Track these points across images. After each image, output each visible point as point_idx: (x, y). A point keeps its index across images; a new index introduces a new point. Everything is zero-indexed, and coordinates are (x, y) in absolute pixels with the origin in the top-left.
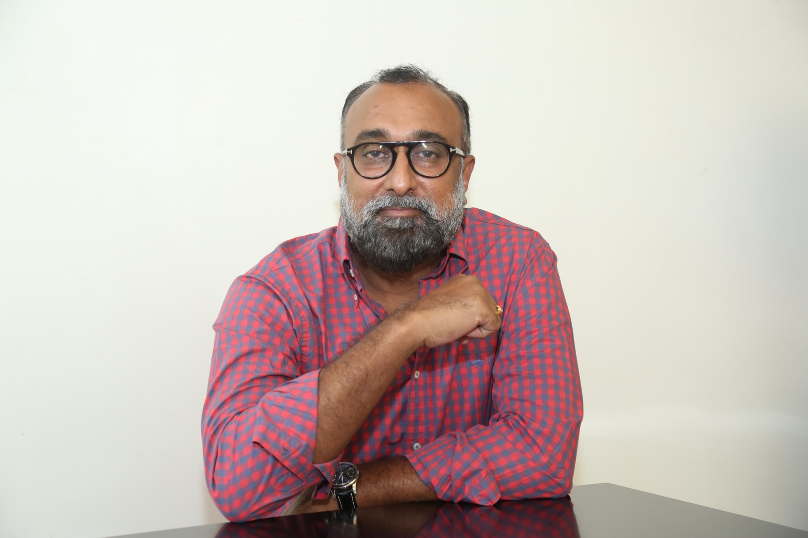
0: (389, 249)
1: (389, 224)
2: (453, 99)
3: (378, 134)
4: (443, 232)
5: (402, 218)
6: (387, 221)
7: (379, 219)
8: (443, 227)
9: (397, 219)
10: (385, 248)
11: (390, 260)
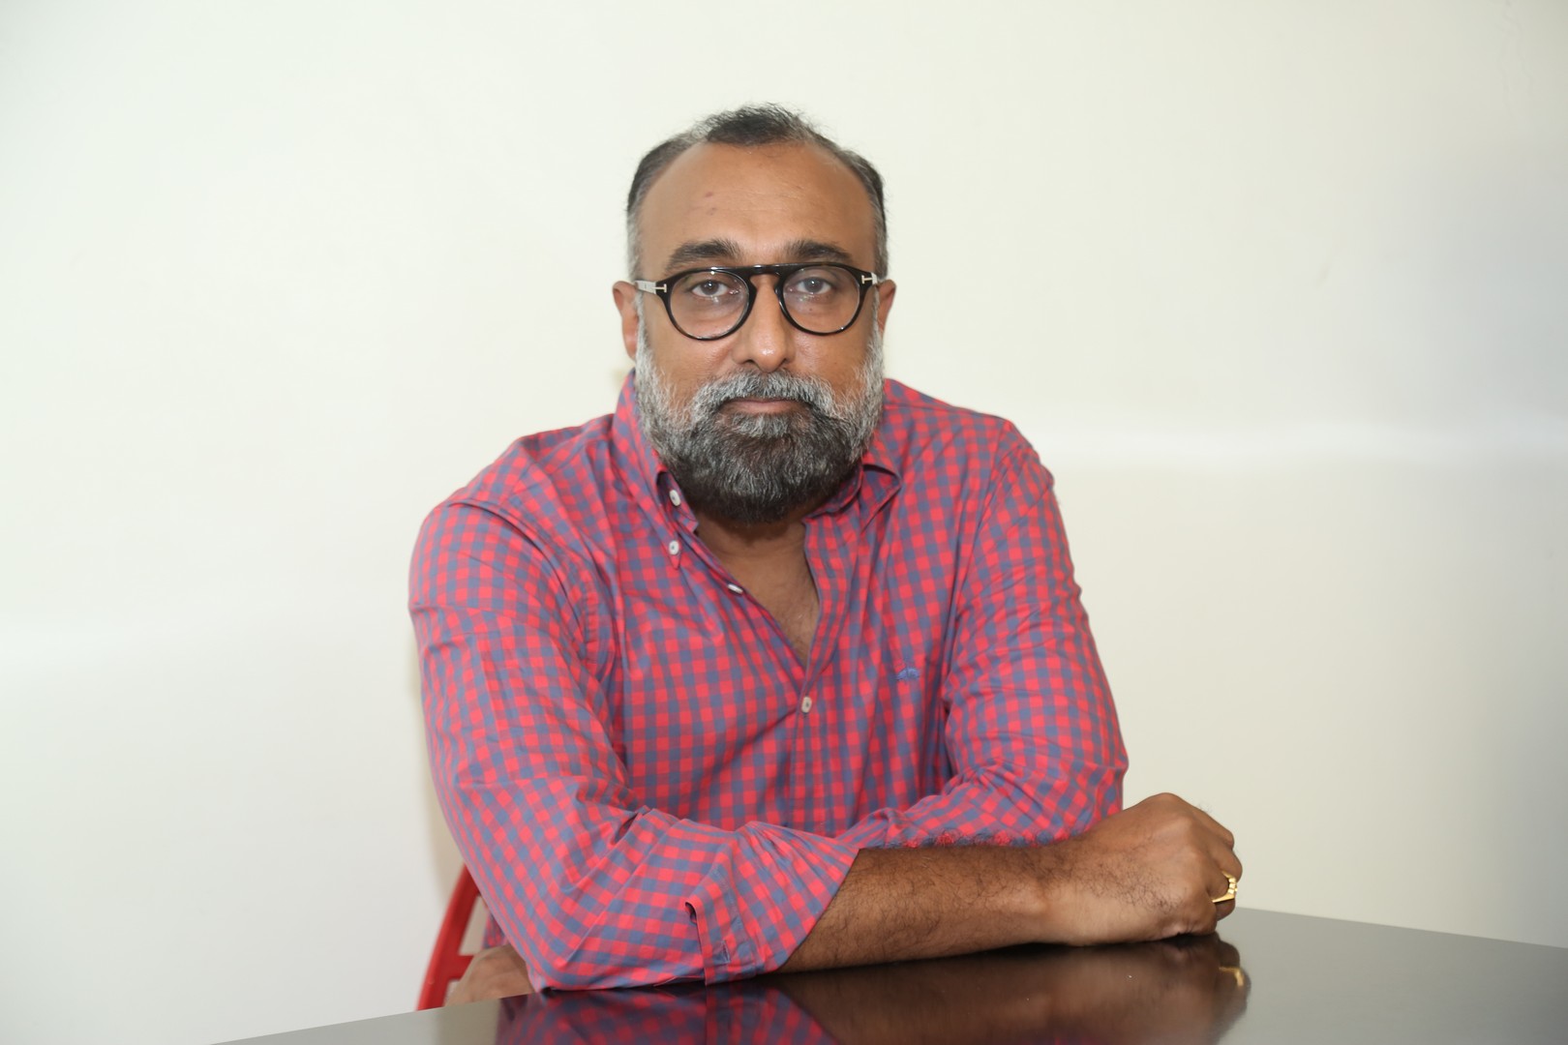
0: (744, 479)
1: (743, 428)
2: (853, 169)
3: (715, 250)
4: (848, 442)
5: (768, 417)
6: (739, 423)
7: (722, 421)
8: (849, 433)
9: (757, 420)
10: (739, 477)
11: (748, 498)
